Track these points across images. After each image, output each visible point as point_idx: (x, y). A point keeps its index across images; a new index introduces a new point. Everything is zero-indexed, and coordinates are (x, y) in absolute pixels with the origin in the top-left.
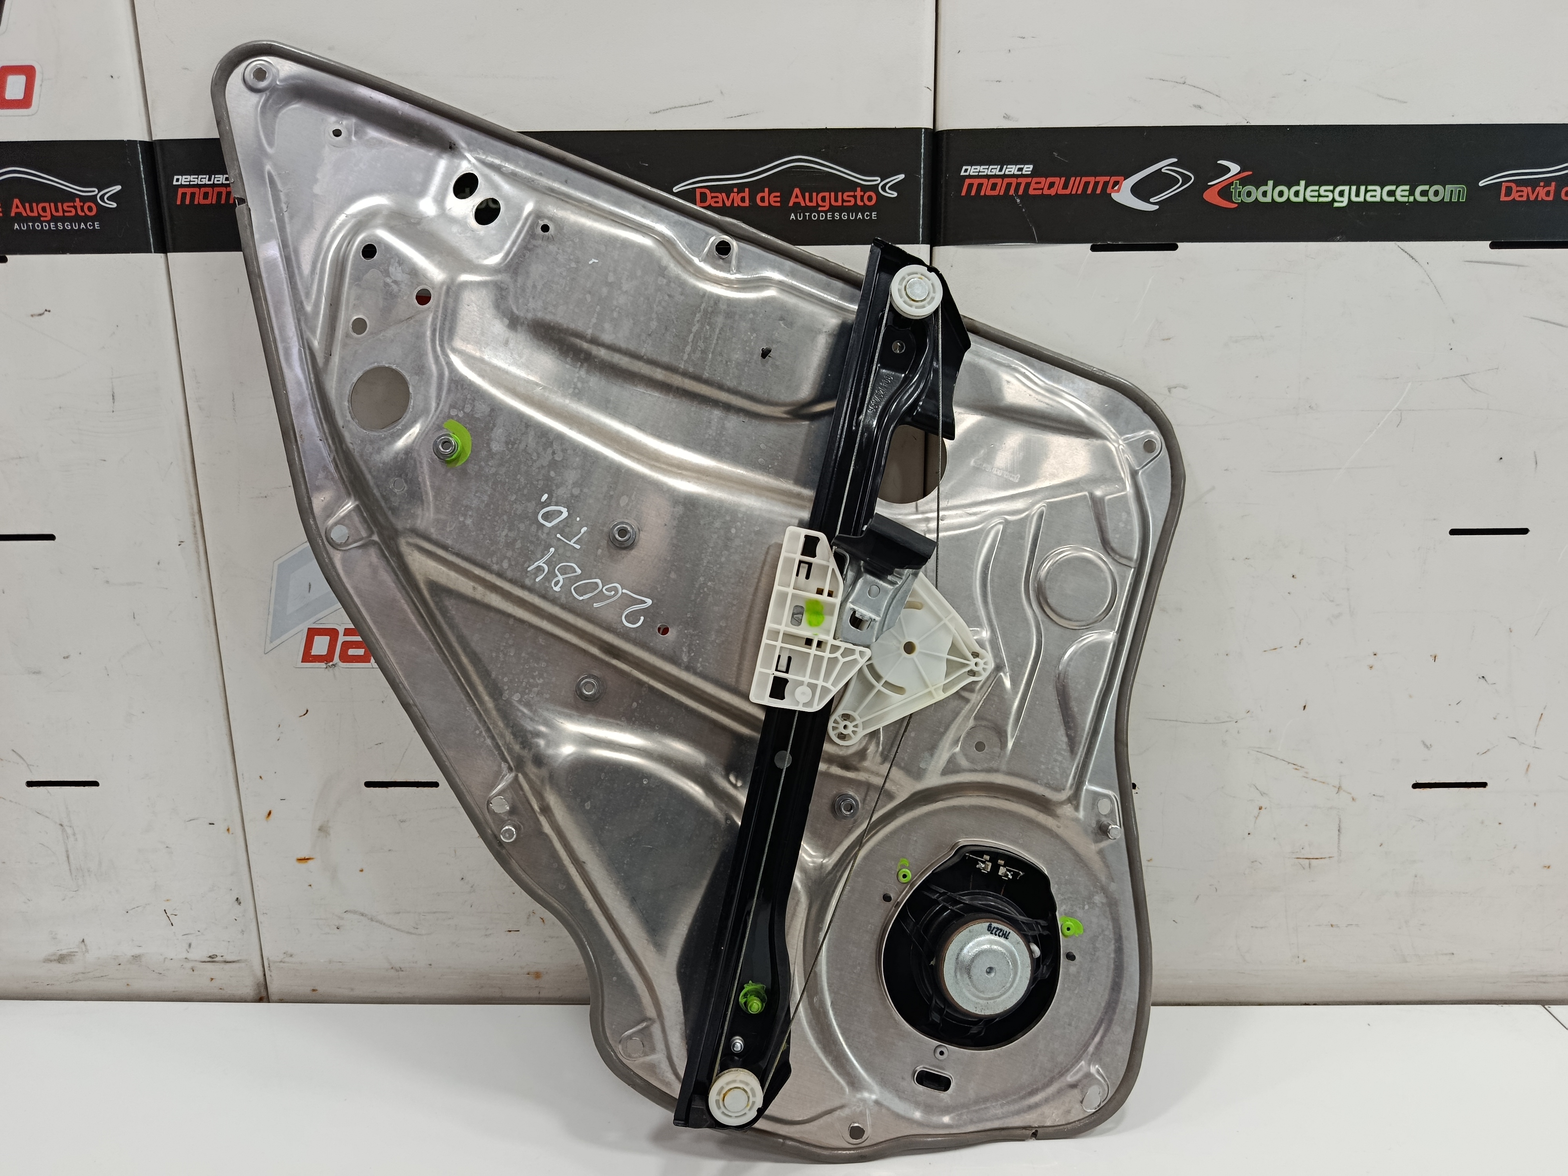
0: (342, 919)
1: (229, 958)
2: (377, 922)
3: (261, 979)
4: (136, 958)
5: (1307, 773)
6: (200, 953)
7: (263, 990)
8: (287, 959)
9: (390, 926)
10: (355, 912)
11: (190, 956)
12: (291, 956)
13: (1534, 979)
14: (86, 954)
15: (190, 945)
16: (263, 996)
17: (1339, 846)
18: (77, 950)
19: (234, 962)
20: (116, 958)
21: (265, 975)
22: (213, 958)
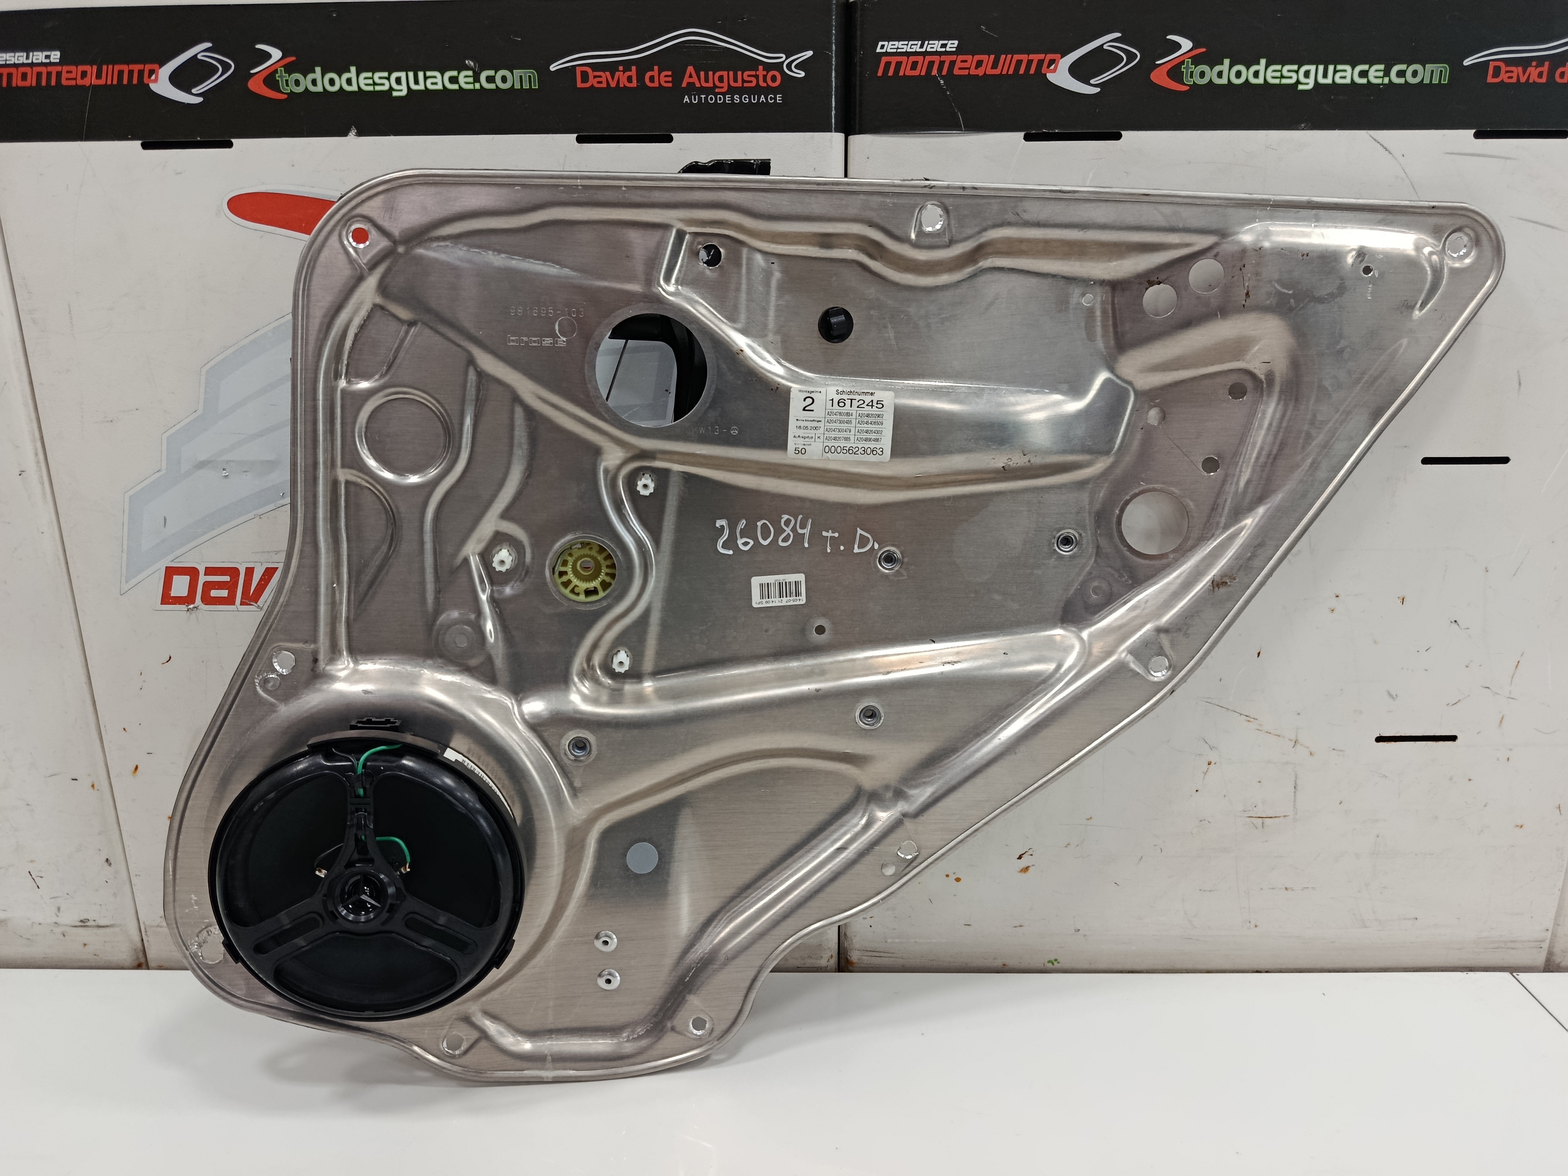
1: (102, 923)
3: (139, 945)
4: (2, 922)
5: (1260, 725)
6: (70, 917)
7: (141, 955)
8: (165, 924)
11: (58, 920)
13: (1503, 945)
15: (59, 909)
16: (142, 964)
17: (1295, 804)
19: (107, 926)
21: (142, 940)
22: (84, 922)
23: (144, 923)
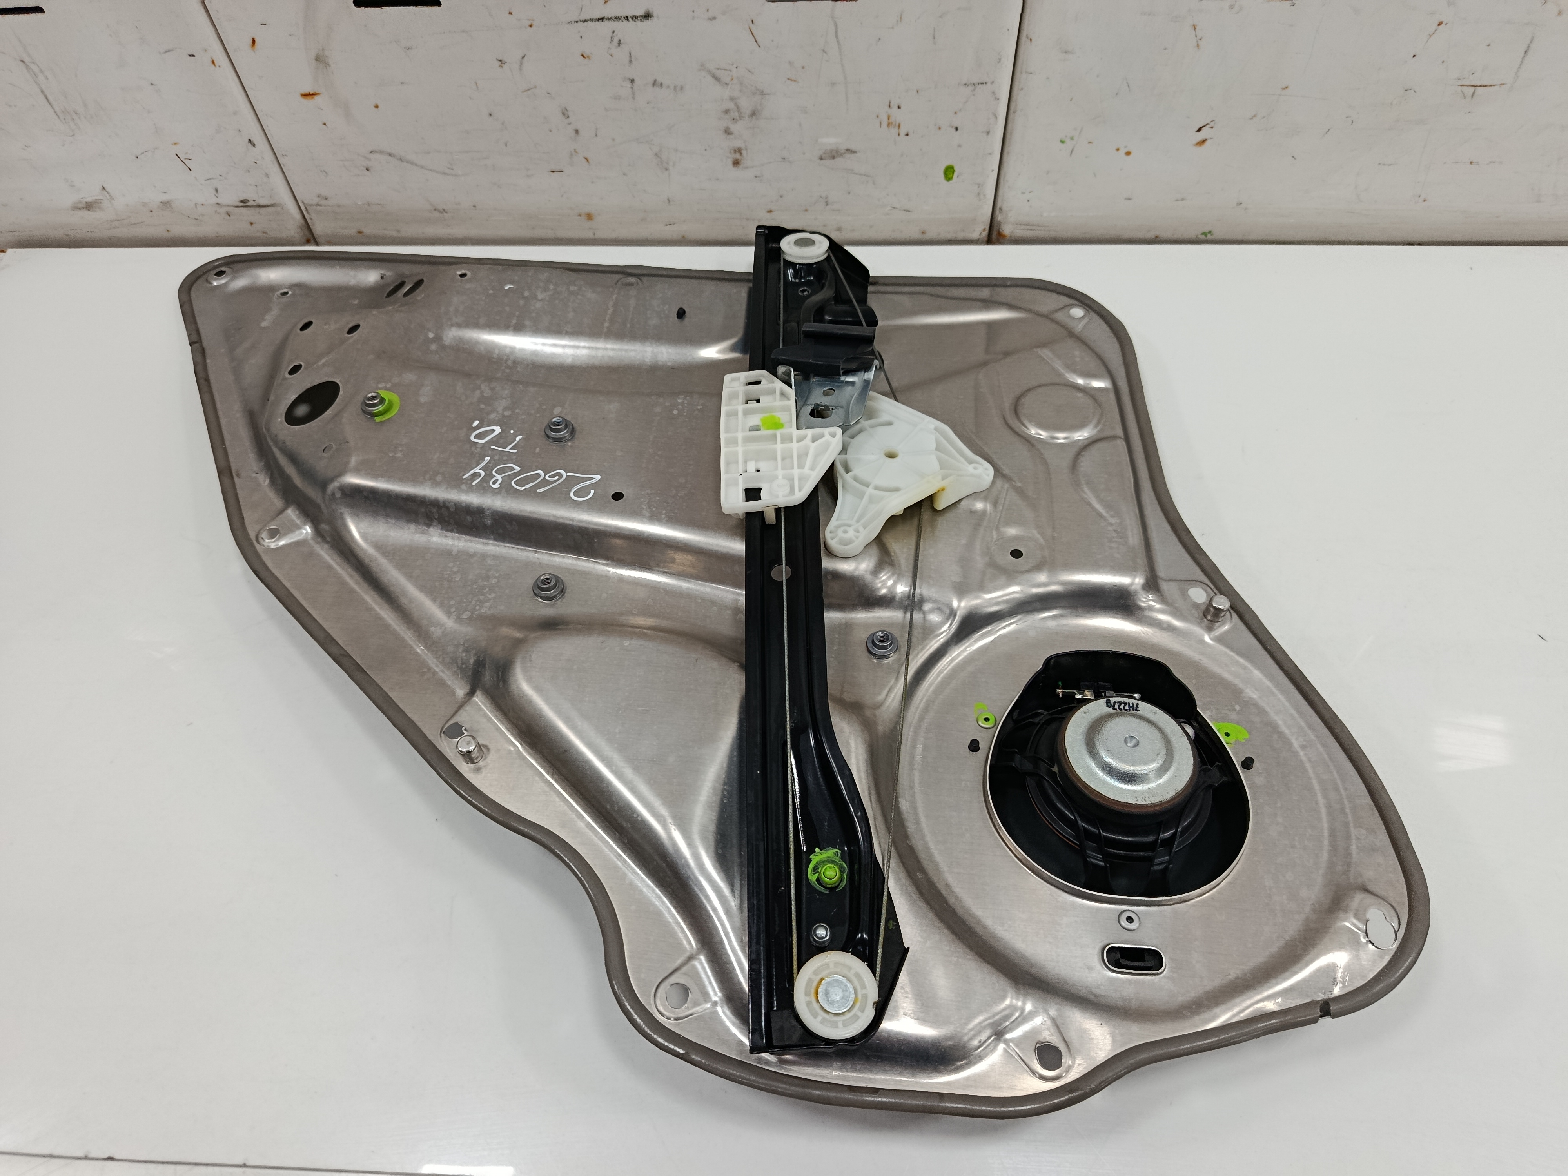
0: (370, 160)
1: (262, 203)
2: (407, 162)
3: (302, 221)
4: (166, 204)
6: (230, 198)
7: (307, 233)
8: (323, 202)
9: (422, 167)
10: (381, 152)
11: (219, 201)
12: (326, 199)
14: (113, 201)
15: (216, 190)
16: (309, 238)
17: (1518, 71)
18: (101, 197)
19: (268, 206)
20: (145, 204)
21: (304, 217)
22: (245, 203)
23: (303, 202)
